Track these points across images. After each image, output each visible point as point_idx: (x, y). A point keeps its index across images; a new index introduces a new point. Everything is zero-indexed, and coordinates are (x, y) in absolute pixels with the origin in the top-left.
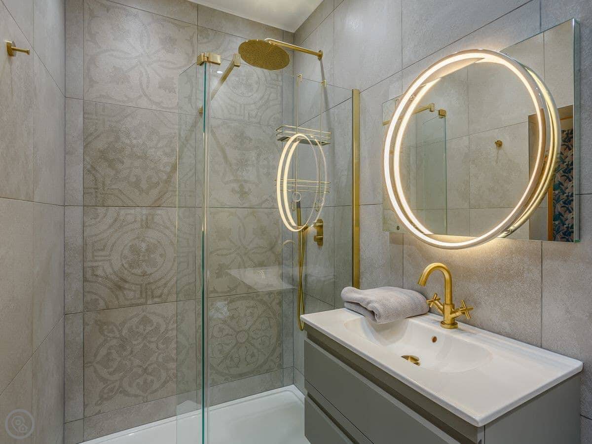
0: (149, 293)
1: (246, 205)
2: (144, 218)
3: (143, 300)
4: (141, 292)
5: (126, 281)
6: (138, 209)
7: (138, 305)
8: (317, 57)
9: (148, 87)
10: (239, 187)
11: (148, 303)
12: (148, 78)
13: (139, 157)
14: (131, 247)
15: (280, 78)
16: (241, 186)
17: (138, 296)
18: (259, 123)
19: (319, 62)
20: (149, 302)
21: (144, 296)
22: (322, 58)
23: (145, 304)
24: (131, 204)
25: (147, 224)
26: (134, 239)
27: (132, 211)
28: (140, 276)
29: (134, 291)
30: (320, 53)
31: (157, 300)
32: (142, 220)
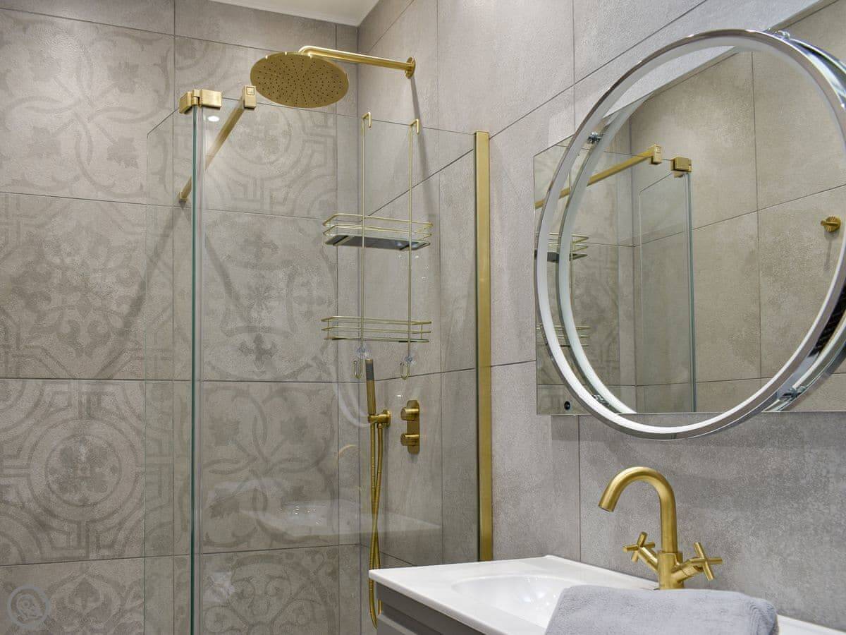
0: (93, 539)
1: (268, 377)
2: (84, 400)
3: (82, 552)
4: (79, 536)
5: (54, 516)
6: (74, 383)
7: (74, 560)
8: (403, 73)
9: (89, 160)
10: (254, 342)
11: (90, 558)
12: (90, 142)
13: (76, 289)
14: (63, 452)
15: (331, 121)
16: (258, 340)
17: (73, 543)
18: (291, 214)
19: (408, 82)
20: (93, 555)
21: (83, 544)
22: (415, 74)
23: (86, 558)
24: (64, 374)
25: (90, 411)
26: (68, 438)
27: (64, 388)
28: (77, 506)
29: (68, 534)
30: (410, 64)
31: (105, 552)
32: (80, 403)
